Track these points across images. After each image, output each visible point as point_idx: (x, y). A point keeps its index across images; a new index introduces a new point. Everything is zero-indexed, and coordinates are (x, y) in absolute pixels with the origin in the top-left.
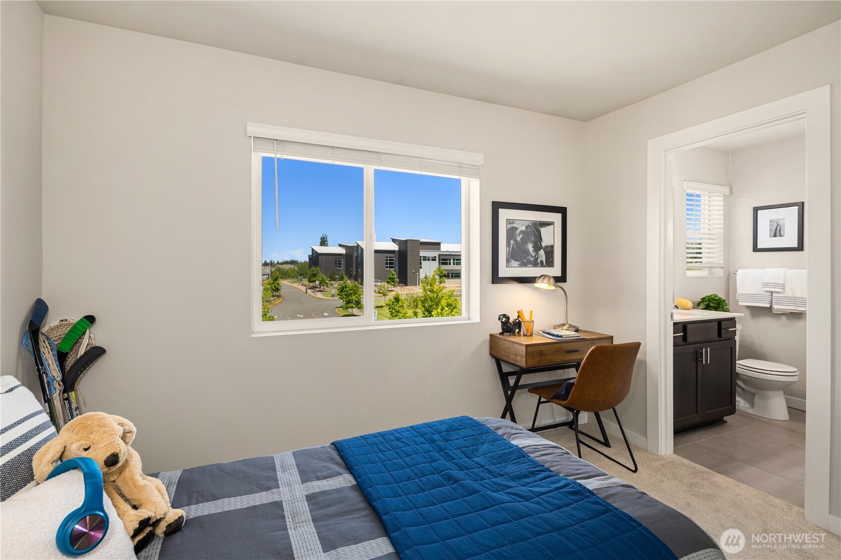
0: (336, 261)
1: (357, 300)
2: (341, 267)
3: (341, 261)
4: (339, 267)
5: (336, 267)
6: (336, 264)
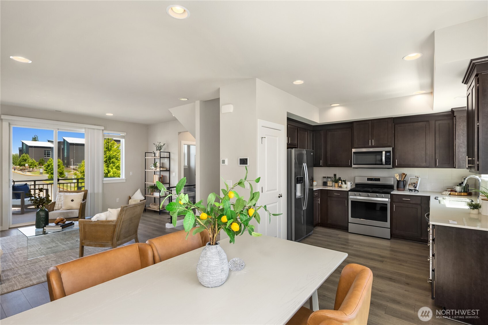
0: (46, 152)
1: (61, 171)
2: (50, 156)
3: (50, 152)
4: (47, 156)
5: (46, 156)
6: (45, 154)
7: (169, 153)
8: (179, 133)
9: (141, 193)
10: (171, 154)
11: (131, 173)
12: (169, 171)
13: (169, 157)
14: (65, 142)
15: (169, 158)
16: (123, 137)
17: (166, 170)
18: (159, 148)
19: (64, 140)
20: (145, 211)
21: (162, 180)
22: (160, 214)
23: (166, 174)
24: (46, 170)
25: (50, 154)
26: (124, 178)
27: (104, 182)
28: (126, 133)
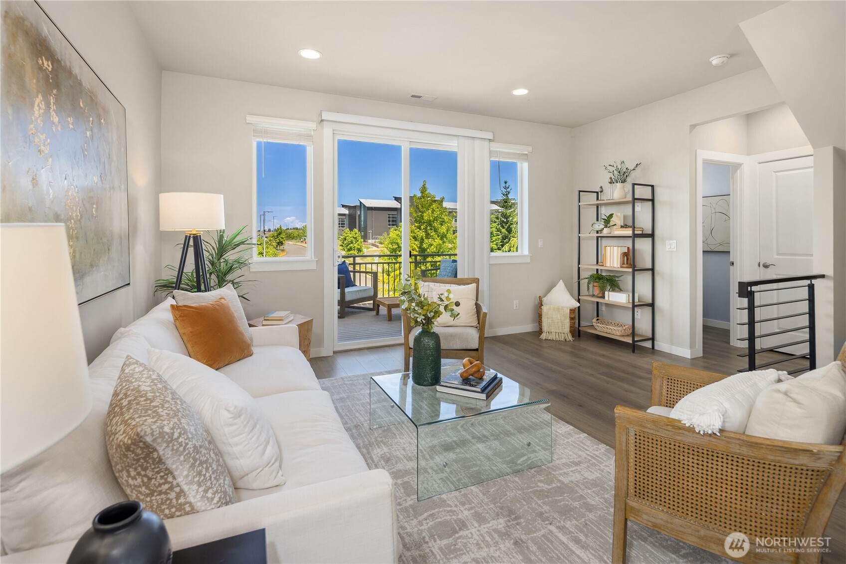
7: (652, 186)
8: (693, 127)
9: (566, 289)
10: (657, 190)
11: (540, 243)
12: (652, 236)
13: (650, 198)
14: (362, 206)
15: (653, 200)
16: (524, 157)
17: (641, 232)
18: (622, 176)
19: (361, 203)
20: (579, 336)
21: (629, 258)
22: (634, 352)
23: (644, 246)
24: (342, 246)
25: (344, 224)
26: (526, 251)
27: (492, 262)
28: (530, 149)
